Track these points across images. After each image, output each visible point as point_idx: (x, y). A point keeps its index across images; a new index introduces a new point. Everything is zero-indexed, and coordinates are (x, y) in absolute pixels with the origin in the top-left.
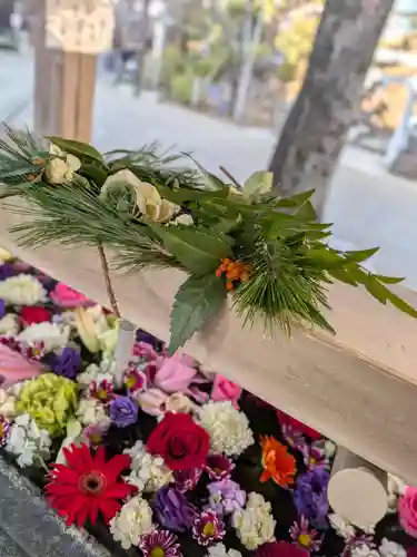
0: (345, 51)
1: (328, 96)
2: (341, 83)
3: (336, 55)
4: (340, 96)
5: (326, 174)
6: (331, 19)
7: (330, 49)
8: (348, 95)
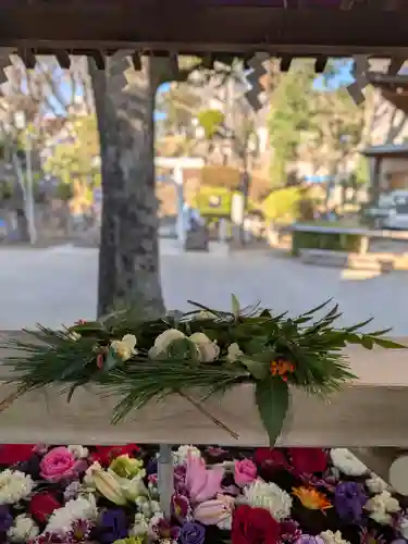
0: (132, 172)
1: (132, 209)
2: (138, 196)
3: (126, 176)
4: (141, 207)
5: (153, 268)
6: (111, 150)
7: (119, 172)
8: (148, 204)
